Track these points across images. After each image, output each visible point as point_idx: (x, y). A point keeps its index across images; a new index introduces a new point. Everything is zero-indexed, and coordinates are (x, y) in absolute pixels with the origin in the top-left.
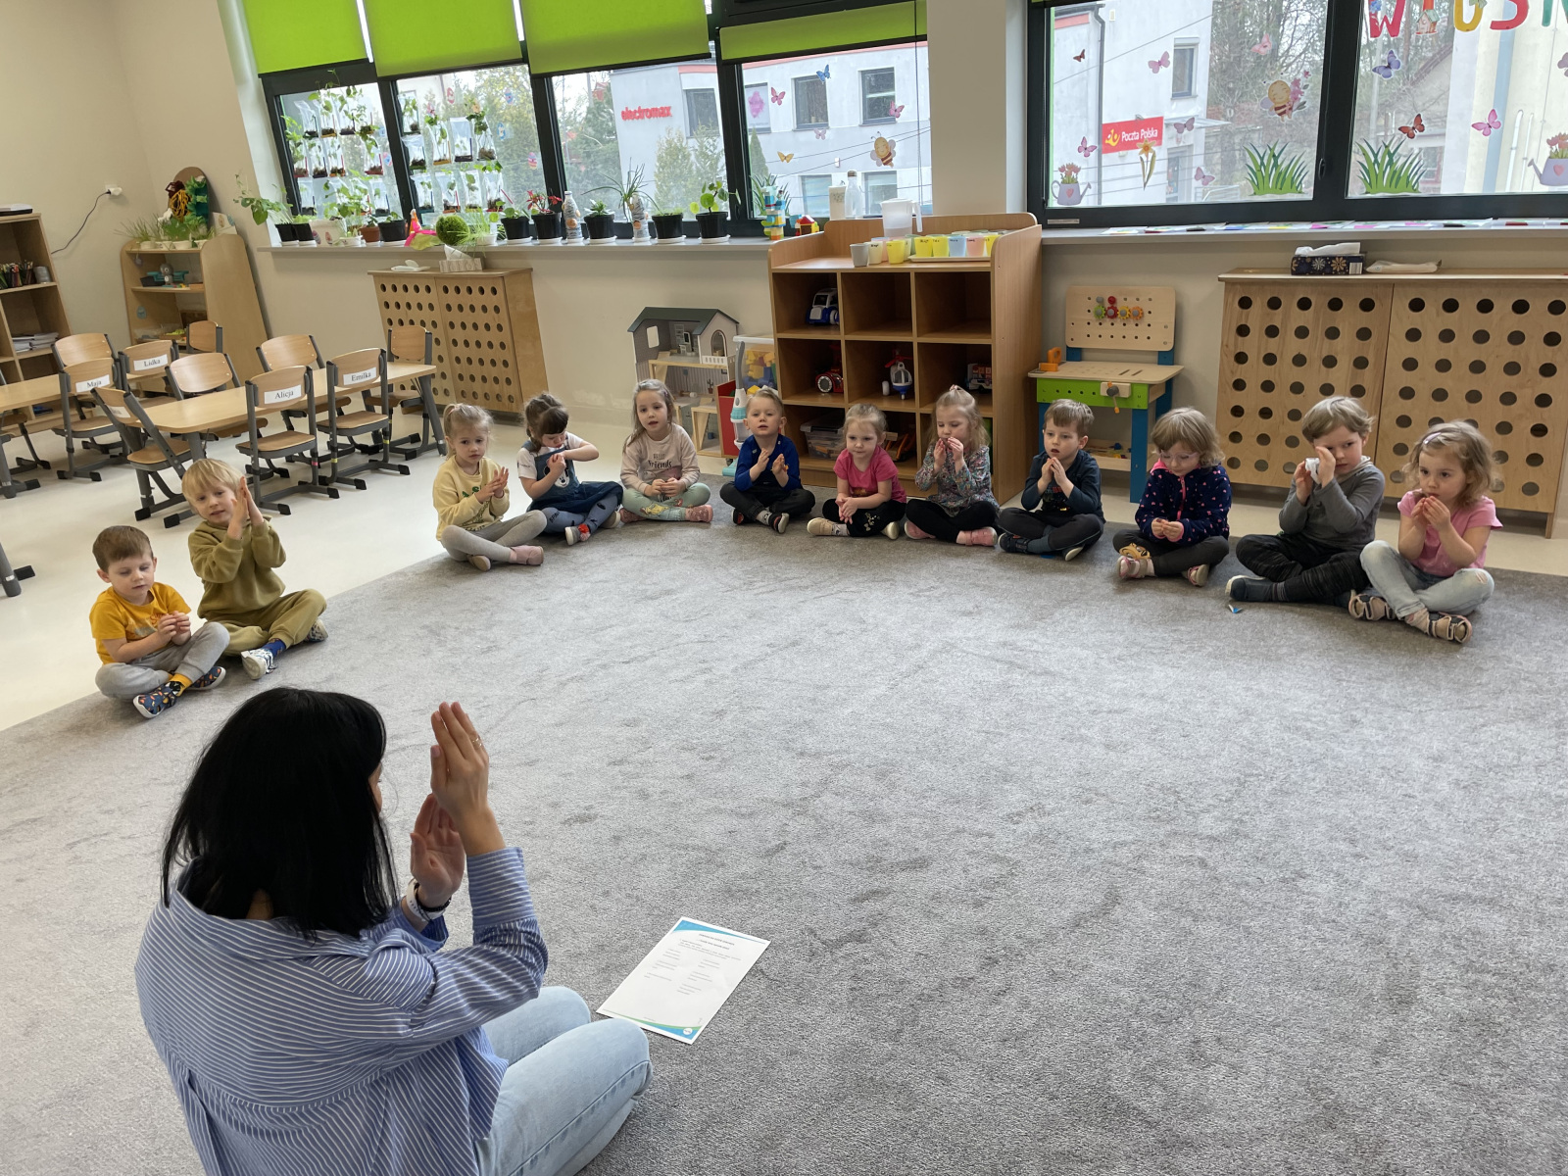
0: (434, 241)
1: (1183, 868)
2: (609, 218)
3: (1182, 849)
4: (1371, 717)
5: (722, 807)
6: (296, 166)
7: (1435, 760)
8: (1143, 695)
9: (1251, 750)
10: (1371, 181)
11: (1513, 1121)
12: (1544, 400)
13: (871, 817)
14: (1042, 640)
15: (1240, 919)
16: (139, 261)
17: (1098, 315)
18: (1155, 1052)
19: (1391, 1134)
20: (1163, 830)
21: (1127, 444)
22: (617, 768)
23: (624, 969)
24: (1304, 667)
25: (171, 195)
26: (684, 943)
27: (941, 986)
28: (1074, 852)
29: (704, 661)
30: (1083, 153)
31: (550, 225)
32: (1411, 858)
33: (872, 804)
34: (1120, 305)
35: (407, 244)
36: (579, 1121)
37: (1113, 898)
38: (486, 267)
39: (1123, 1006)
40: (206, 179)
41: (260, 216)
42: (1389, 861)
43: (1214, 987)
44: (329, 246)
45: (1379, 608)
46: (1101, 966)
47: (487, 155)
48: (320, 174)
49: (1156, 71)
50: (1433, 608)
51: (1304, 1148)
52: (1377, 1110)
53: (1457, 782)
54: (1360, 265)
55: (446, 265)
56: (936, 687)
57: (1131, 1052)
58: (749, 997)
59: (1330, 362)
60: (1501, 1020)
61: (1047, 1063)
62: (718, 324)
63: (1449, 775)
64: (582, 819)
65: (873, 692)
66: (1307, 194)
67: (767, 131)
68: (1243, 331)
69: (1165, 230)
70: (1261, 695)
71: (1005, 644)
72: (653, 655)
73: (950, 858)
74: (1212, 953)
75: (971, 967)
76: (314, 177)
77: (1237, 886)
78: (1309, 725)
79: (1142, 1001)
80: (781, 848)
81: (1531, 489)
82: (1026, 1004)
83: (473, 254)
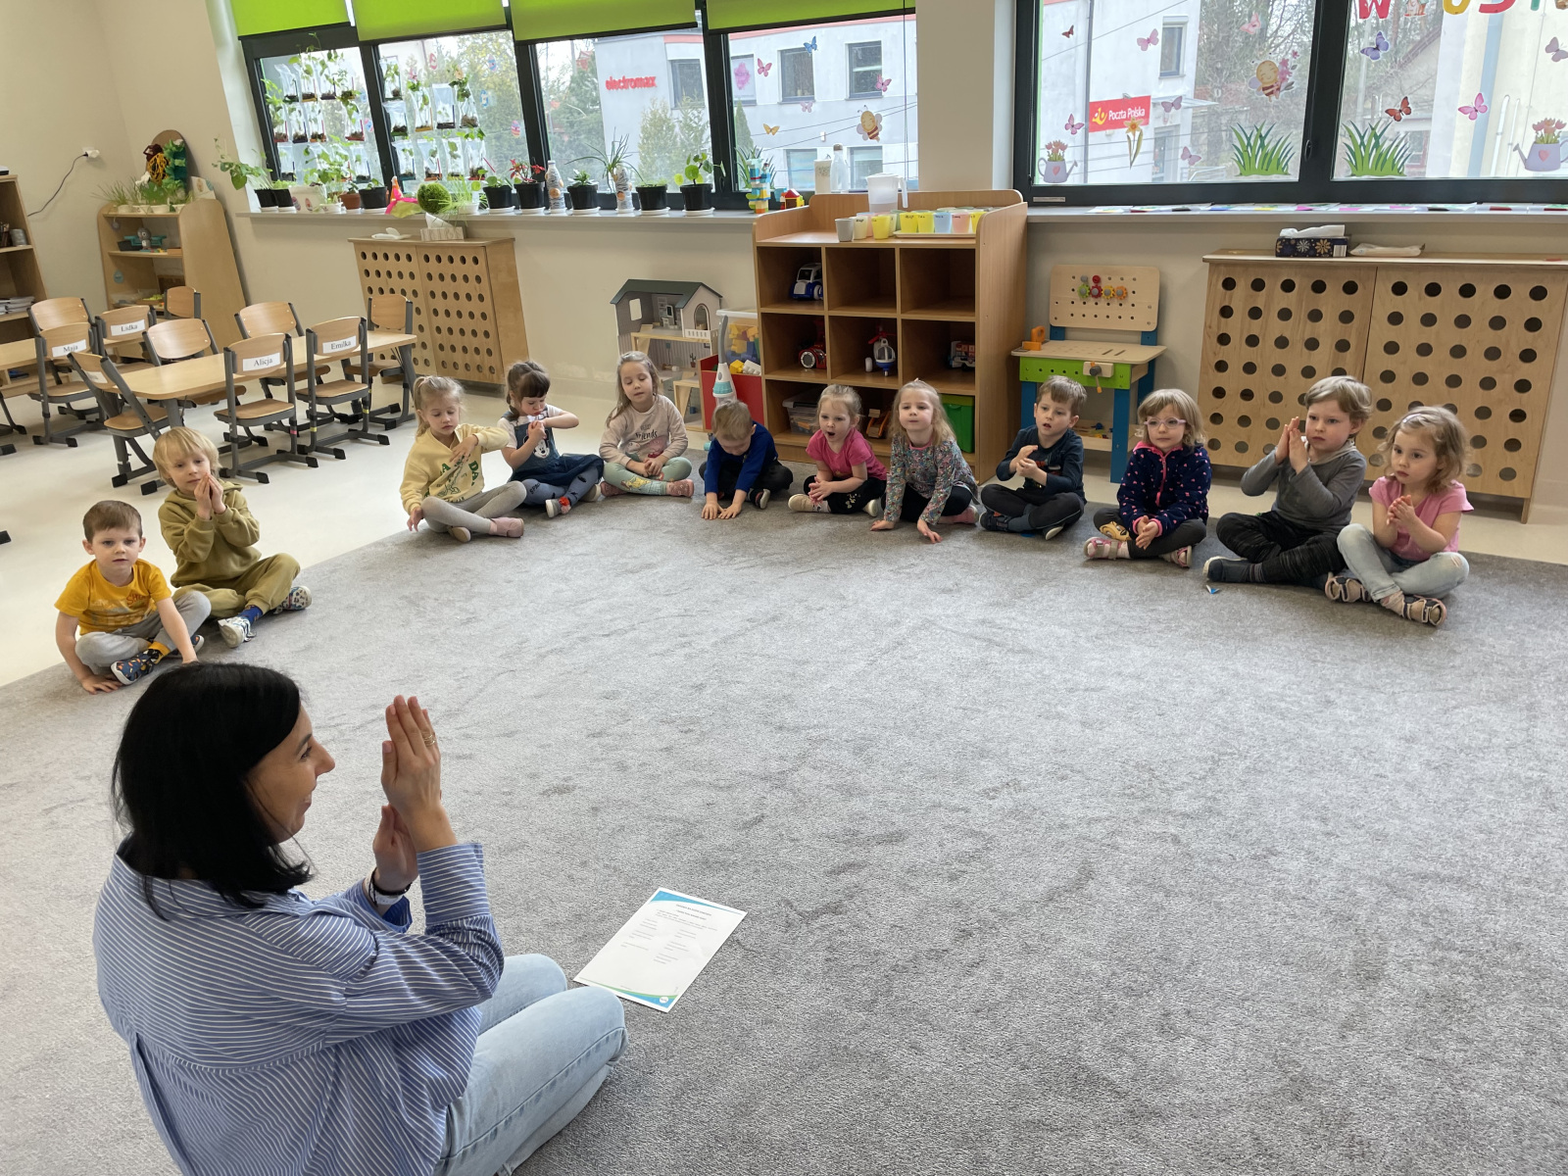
0: (416, 209)
1: (1157, 844)
2: (593, 189)
3: (1155, 825)
4: (1344, 698)
5: (701, 779)
6: (275, 130)
7: (1407, 741)
8: (1120, 674)
9: (1226, 729)
10: (1357, 165)
11: (1476, 1095)
12: (1523, 386)
13: (849, 791)
14: (1022, 618)
15: (1211, 895)
16: (116, 225)
17: (1082, 294)
18: (1126, 1025)
19: (1357, 1107)
20: (1137, 807)
21: (1109, 424)
22: (596, 740)
23: (602, 938)
24: (1279, 648)
25: (149, 159)
26: (661, 913)
27: (916, 957)
28: (1049, 828)
29: (684, 636)
30: (1070, 131)
31: (532, 195)
32: (1381, 837)
33: (849, 778)
34: (1105, 284)
35: (387, 212)
36: (553, 1084)
37: (1087, 873)
38: (468, 236)
39: (1094, 979)
40: (184, 142)
41: (239, 181)
42: (1360, 839)
43: (1185, 961)
44: (308, 212)
45: (1354, 590)
46: (1074, 940)
47: (469, 123)
48: (300, 139)
49: (1144, 48)
50: (1408, 591)
51: (1270, 1119)
52: (1343, 1083)
53: (1428, 763)
54: (1344, 248)
55: (427, 234)
56: (915, 663)
57: (1101, 1025)
58: (725, 967)
59: (1312, 344)
60: (1467, 997)
61: (1019, 1033)
62: (701, 297)
63: (1421, 756)
64: (561, 790)
65: (853, 668)
66: (1294, 176)
67: (752, 103)
68: (1226, 312)
69: (1151, 210)
70: (1236, 675)
71: (983, 622)
72: (633, 628)
73: (925, 831)
74: (1184, 928)
75: (945, 939)
76: (294, 142)
77: (1209, 862)
78: (1283, 705)
79: (1114, 974)
80: (759, 820)
81: (1508, 474)
82: (1000, 977)
83: (454, 223)
